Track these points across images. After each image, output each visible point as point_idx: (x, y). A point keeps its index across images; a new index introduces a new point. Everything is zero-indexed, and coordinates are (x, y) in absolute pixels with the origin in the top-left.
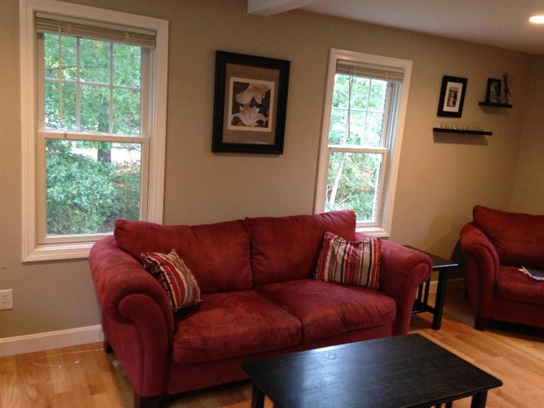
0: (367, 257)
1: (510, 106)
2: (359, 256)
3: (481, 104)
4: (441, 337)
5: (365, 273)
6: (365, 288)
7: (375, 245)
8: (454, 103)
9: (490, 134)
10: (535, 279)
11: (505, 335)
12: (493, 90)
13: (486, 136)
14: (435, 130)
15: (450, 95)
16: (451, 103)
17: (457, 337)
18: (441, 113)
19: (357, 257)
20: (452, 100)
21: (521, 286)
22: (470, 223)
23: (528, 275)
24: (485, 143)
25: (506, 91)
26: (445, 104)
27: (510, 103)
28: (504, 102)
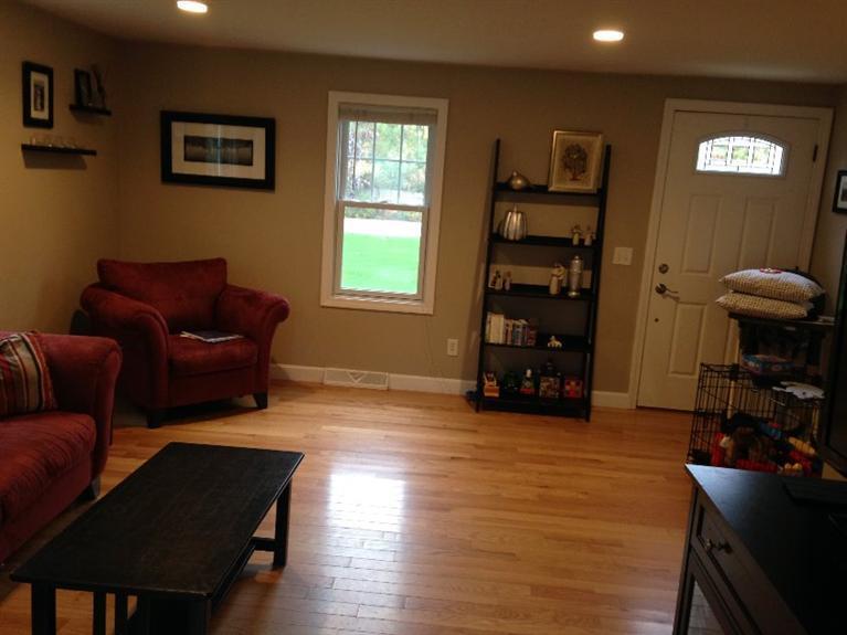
0: (29, 363)
1: (108, 113)
2: (17, 366)
3: (72, 108)
4: (125, 452)
5: (33, 389)
6: (39, 412)
7: (34, 343)
8: (42, 107)
9: (93, 153)
10: (211, 343)
11: (189, 422)
12: (83, 88)
13: (85, 157)
14: (25, 148)
15: (36, 92)
16: (39, 107)
17: (140, 445)
18: (29, 122)
19: (12, 368)
20: (39, 101)
21: (200, 353)
22: (93, 286)
23: (199, 340)
24: (83, 167)
25: (101, 89)
26: (32, 108)
27: (108, 108)
28: (100, 106)
